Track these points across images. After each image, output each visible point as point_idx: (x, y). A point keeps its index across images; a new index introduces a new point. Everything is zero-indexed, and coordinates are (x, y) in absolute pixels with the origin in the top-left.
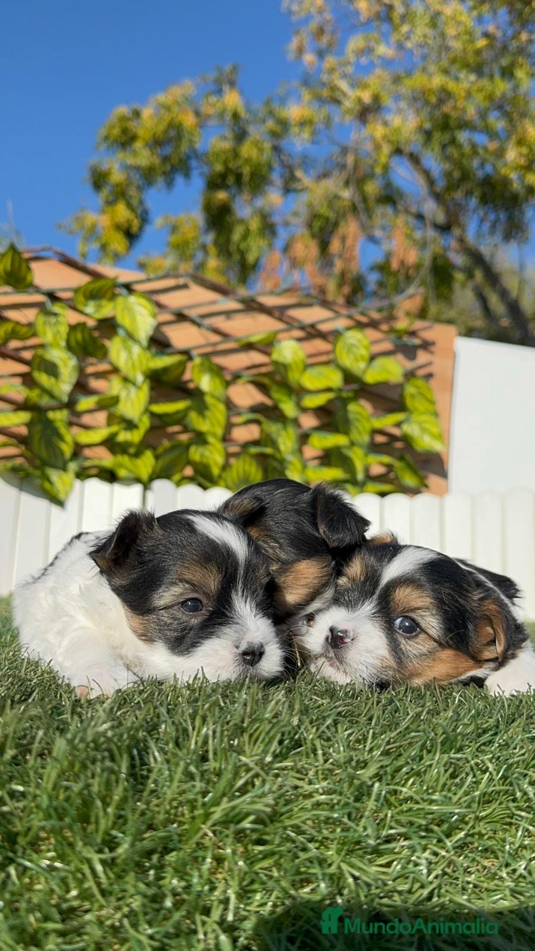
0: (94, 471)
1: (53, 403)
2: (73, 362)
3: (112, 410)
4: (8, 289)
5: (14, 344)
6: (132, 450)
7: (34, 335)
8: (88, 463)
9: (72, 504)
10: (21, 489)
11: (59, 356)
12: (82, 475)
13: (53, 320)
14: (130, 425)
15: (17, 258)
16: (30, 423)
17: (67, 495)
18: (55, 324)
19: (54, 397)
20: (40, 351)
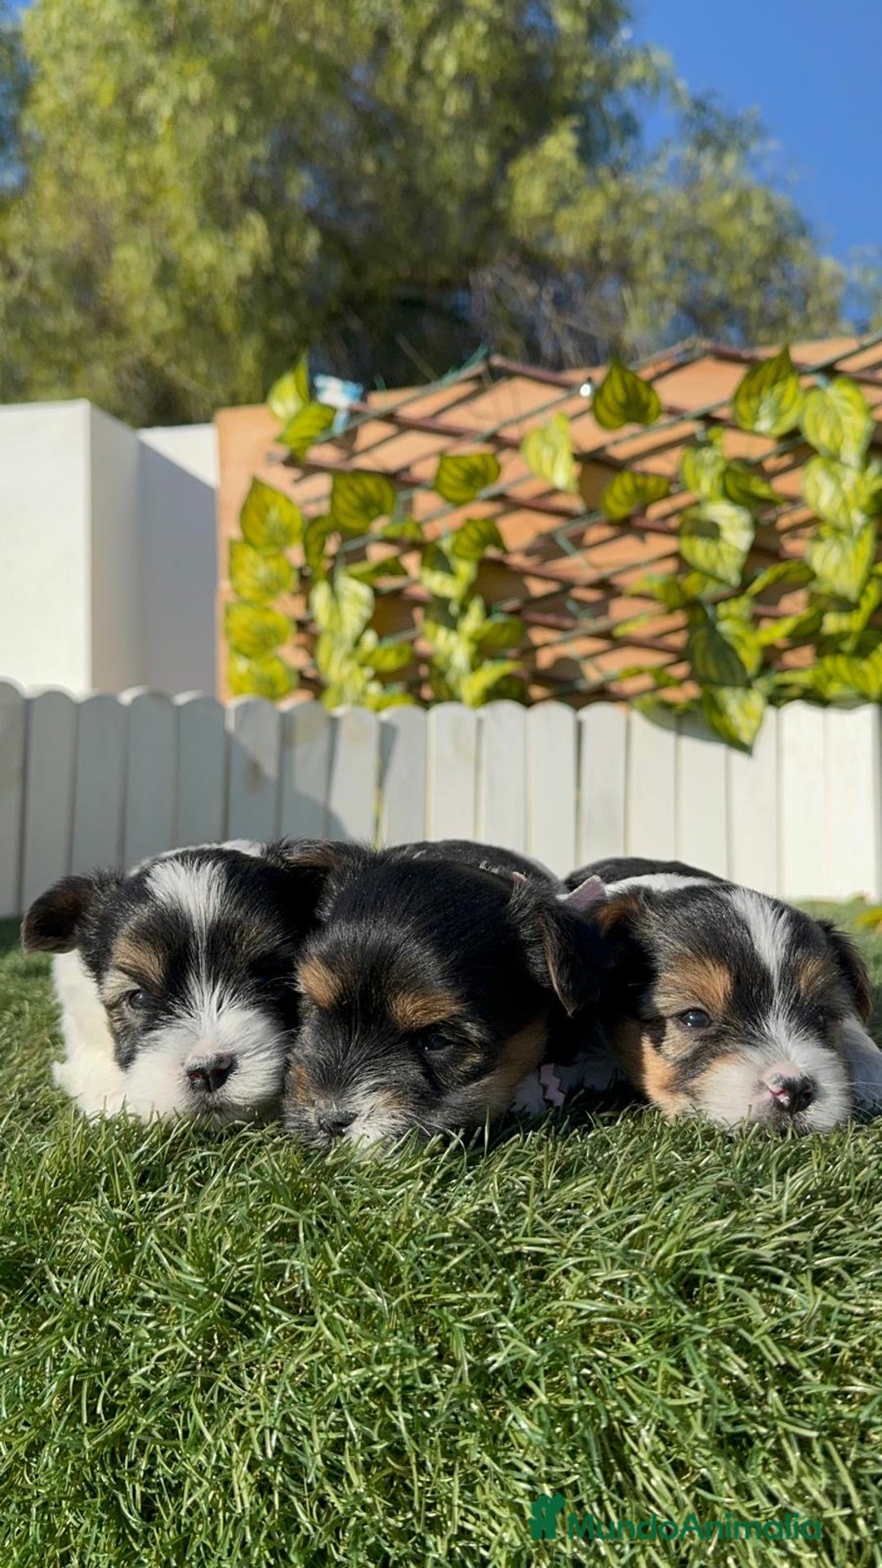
0: (795, 692)
1: (723, 590)
2: (744, 518)
3: (814, 586)
4: (631, 429)
5: (656, 511)
6: (848, 646)
7: (684, 489)
8: (788, 677)
9: (764, 748)
10: (680, 731)
11: (724, 513)
12: (776, 699)
13: (707, 455)
14: (846, 605)
15: (629, 379)
16: (690, 627)
17: (755, 733)
18: (714, 463)
19: (721, 581)
20: (692, 513)
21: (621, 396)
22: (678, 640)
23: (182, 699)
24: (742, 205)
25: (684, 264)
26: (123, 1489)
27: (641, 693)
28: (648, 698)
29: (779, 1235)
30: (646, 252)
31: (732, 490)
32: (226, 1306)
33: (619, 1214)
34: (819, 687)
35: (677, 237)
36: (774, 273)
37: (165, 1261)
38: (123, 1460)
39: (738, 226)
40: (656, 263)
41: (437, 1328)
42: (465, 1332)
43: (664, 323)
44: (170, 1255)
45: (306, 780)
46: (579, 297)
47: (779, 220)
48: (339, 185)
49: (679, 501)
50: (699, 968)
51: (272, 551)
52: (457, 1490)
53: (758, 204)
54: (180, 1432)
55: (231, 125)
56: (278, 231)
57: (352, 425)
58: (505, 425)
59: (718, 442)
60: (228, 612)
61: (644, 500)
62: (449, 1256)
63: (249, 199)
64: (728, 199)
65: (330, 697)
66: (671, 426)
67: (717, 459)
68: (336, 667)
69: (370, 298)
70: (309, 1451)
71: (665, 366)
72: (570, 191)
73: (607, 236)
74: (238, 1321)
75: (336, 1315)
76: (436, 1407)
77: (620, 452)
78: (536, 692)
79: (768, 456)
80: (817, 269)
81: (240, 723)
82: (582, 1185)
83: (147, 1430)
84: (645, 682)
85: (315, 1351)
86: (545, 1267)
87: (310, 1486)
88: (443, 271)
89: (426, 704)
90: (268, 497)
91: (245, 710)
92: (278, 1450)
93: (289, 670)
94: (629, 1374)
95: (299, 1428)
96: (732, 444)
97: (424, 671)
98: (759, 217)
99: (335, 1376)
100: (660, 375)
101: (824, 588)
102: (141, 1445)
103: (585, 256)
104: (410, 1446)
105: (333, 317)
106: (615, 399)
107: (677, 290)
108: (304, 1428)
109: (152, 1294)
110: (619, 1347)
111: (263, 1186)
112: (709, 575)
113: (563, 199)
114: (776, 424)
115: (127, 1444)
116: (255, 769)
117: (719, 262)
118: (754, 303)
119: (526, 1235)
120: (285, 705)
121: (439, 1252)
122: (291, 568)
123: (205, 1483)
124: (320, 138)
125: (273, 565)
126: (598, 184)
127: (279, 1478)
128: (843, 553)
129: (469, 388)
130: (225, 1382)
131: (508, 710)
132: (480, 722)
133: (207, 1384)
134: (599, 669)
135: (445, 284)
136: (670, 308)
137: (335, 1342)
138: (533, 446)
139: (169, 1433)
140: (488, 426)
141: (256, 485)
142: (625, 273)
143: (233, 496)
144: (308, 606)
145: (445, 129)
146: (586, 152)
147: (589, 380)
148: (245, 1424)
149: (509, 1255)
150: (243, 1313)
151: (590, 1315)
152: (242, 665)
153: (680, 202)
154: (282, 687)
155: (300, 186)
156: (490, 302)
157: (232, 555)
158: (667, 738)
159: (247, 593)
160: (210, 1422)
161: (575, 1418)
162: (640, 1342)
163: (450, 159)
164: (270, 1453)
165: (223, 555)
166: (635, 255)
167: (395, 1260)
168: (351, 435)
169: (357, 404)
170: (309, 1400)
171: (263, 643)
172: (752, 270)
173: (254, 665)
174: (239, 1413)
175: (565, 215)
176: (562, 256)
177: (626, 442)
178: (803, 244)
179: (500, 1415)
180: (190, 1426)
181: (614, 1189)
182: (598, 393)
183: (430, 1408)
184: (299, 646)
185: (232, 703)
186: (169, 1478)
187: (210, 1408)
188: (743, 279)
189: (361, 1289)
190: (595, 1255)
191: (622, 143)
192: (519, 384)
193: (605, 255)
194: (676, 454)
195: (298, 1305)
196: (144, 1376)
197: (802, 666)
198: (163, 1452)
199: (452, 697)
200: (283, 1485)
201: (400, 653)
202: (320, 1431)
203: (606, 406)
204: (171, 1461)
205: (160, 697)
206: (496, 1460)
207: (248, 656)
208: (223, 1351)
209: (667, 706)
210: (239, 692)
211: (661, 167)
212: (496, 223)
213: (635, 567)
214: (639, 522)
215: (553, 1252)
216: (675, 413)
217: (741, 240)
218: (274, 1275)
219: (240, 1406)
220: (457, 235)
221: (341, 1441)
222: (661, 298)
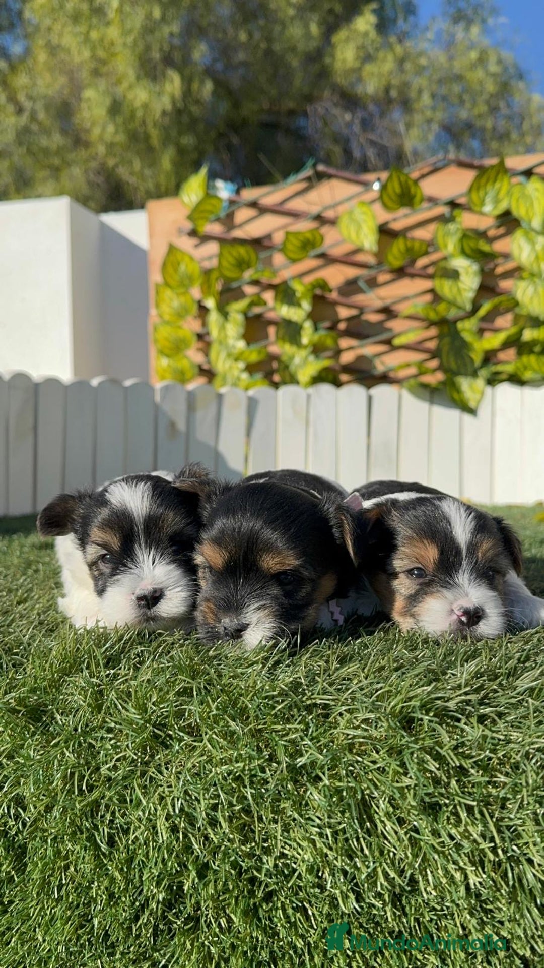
0: (504, 376)
1: (461, 313)
2: (475, 267)
3: (517, 310)
4: (404, 211)
5: (421, 262)
6: (537, 349)
7: (437, 249)
8: (499, 368)
9: (484, 411)
10: (432, 402)
11: (460, 263)
12: (492, 381)
13: (452, 227)
14: (537, 322)
15: (403, 179)
16: (440, 337)
17: (479, 402)
18: (456, 232)
19: (459, 308)
20: (442, 264)
21: (398, 190)
22: (432, 345)
23: (128, 383)
24: (482, 60)
25: (444, 98)
26: (98, 830)
27: (408, 378)
28: (412, 381)
29: (460, 695)
30: (420, 92)
31: (468, 250)
32: (154, 731)
33: (371, 683)
34: (519, 373)
35: (440, 81)
36: (502, 104)
37: (120, 707)
38: (97, 815)
39: (479, 73)
40: (426, 99)
41: (269, 744)
42: (285, 746)
43: (431, 137)
44: (123, 704)
45: (203, 433)
46: (377, 121)
47: (506, 69)
48: (224, 50)
49: (434, 257)
50: (420, 545)
51: (182, 290)
52: (279, 831)
53: (493, 59)
54: (128, 800)
55: (157, 13)
56: (187, 81)
57: (231, 210)
58: (327, 208)
59: (458, 219)
60: (155, 329)
61: (412, 256)
62: (276, 705)
63: (168, 61)
64: (474, 55)
65: (218, 381)
66: (430, 209)
67: (458, 229)
68: (221, 363)
69: (245, 123)
70: (199, 810)
71: (426, 170)
72: (371, 51)
73: (395, 82)
74: (160, 740)
75: (214, 736)
76: (268, 786)
77: (397, 226)
78: (344, 377)
79: (489, 229)
80: (529, 101)
81: (163, 398)
82: (353, 667)
83: (111, 799)
84: (413, 370)
85: (202, 755)
86: (329, 712)
87: (199, 828)
88: (291, 105)
89: (276, 385)
90: (179, 256)
91: (166, 389)
92: (182, 810)
93: (192, 364)
94: (374, 770)
95: (193, 797)
96: (467, 220)
97: (275, 365)
98: (493, 68)
99: (213, 769)
100: (423, 176)
101: (524, 312)
102: (107, 806)
103: (381, 94)
104: (254, 808)
105: (221, 135)
106: (394, 191)
107: (439, 115)
108: (196, 797)
109: (113, 725)
110: (369, 756)
111: (174, 667)
112: (452, 303)
113: (367, 58)
114: (495, 208)
115: (100, 806)
116: (172, 425)
117: (466, 97)
118: (489, 124)
119: (319, 694)
120: (191, 386)
121: (270, 702)
122: (193, 300)
123: (142, 827)
124: (212, 19)
125: (183, 299)
126: (390, 47)
127: (183, 825)
128: (536, 289)
129: (303, 185)
130: (153, 773)
131: (326, 389)
132: (309, 397)
133: (143, 774)
134: (383, 363)
135: (292, 113)
136: (435, 127)
137: (214, 751)
138: (344, 223)
139: (122, 800)
140: (315, 210)
141: (172, 249)
142: (406, 104)
143: (157, 256)
144: (204, 324)
145: (291, 12)
146: (383, 26)
147: (379, 180)
148: (164, 795)
149: (310, 705)
150: (163, 735)
151: (354, 737)
152: (164, 362)
153: (441, 58)
154: (189, 374)
155: (201, 52)
156: (320, 124)
157: (157, 293)
158: (424, 406)
159: (167, 317)
160: (145, 794)
161: (344, 793)
162: (381, 753)
163: (295, 31)
164: (177, 811)
165: (152, 293)
166: (413, 94)
167: (247, 707)
168: (230, 216)
169: (233, 196)
170: (199, 782)
171: (177, 348)
172: (487, 103)
173: (172, 362)
174: (161, 789)
175: (368, 68)
176: (366, 94)
177: (401, 219)
178: (521, 85)
179: (304, 791)
180: (134, 796)
181: (369, 670)
182: (384, 188)
183: (265, 787)
184: (199, 350)
185: (158, 385)
186: (123, 824)
187: (145, 787)
188: (482, 108)
189: (228, 722)
190: (357, 705)
191: (405, 19)
192: (335, 183)
193: (394, 94)
194: (432, 227)
195: (193, 731)
196: (109, 769)
197: (509, 361)
198: (119, 811)
199: (292, 380)
200: (185, 828)
201: (259, 352)
202: (205, 799)
203: (389, 196)
204: (123, 816)
205: (115, 382)
206: (301, 816)
207: (168, 356)
208: (152, 756)
209: (425, 386)
210: (163, 378)
211: (430, 35)
212: (324, 74)
213: (406, 299)
214: (410, 270)
215: (334, 703)
216: (432, 200)
217: (481, 83)
218: (180, 714)
219: (161, 786)
220: (299, 81)
221: (217, 804)
222: (429, 121)
